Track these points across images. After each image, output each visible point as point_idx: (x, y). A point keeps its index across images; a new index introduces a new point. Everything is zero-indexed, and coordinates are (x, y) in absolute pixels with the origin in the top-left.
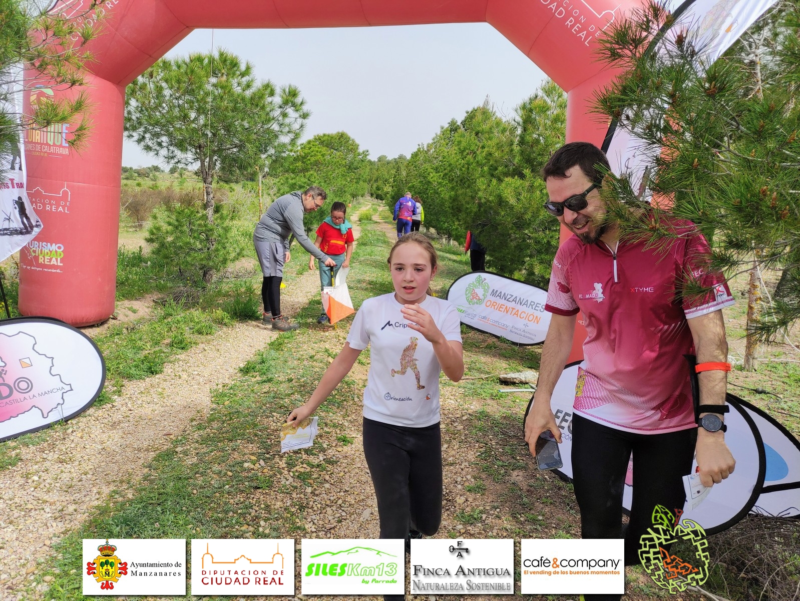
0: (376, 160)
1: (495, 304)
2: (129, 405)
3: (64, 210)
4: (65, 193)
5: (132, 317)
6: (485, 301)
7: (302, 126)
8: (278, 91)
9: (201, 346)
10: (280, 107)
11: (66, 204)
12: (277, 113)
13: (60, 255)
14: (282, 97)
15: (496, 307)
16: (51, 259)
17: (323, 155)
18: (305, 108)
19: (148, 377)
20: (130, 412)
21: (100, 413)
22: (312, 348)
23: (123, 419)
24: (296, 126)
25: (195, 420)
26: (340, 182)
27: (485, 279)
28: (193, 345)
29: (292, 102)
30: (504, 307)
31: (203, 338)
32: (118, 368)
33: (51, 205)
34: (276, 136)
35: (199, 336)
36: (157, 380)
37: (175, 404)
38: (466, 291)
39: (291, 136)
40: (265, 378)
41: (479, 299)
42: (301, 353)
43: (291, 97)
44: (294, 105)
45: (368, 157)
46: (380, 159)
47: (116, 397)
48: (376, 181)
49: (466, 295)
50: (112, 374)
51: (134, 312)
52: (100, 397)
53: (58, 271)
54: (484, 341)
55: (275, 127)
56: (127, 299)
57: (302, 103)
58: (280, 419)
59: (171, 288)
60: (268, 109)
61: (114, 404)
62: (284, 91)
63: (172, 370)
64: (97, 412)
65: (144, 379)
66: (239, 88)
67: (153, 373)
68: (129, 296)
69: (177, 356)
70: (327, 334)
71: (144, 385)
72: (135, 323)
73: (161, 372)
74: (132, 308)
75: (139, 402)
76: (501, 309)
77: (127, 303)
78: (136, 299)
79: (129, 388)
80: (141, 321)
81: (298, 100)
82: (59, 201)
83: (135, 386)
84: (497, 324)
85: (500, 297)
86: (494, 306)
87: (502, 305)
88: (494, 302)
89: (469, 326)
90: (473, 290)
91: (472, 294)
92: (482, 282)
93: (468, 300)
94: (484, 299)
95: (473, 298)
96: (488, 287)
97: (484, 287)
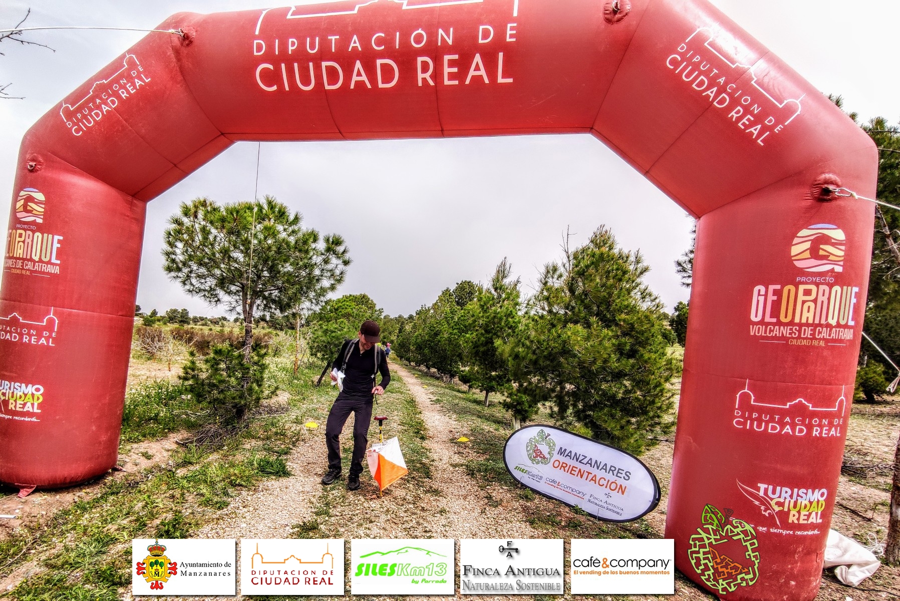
1: (564, 465)
6: (552, 460)
8: (321, 239)
15: (566, 469)
18: (347, 256)
27: (549, 435)
30: (577, 470)
38: (527, 447)
41: (544, 458)
44: (336, 253)
49: (528, 451)
57: (344, 252)
62: (328, 240)
74: (147, 452)
76: (573, 472)
81: (341, 249)
84: (570, 491)
85: (570, 457)
86: (564, 467)
87: (573, 467)
88: (563, 463)
89: (535, 491)
90: (536, 446)
91: (534, 451)
92: (546, 438)
93: (530, 458)
94: (550, 459)
95: (537, 456)
96: (554, 445)
97: (548, 444)
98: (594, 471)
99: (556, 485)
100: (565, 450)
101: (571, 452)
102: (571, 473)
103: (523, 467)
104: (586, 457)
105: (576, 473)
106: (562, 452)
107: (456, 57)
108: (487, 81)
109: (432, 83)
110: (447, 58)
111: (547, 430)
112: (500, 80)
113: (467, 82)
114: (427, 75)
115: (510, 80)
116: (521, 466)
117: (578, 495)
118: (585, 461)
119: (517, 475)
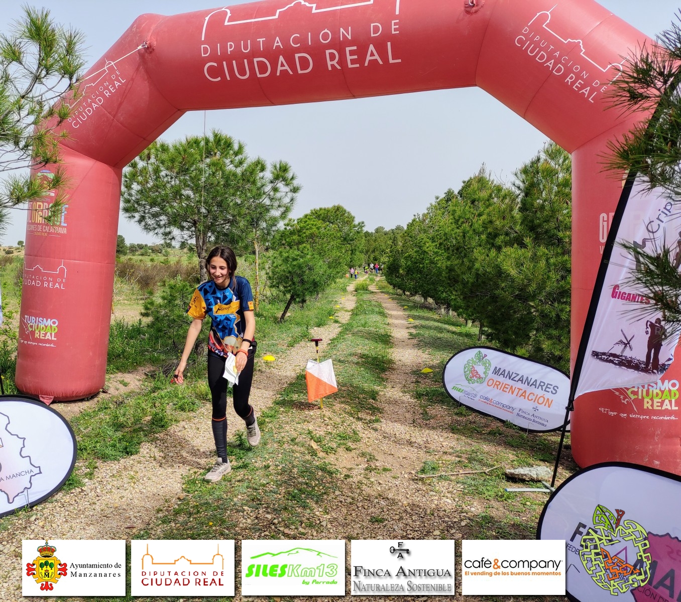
0: (374, 232)
1: (498, 383)
2: (98, 490)
3: (60, 286)
4: (62, 270)
5: (123, 390)
6: (487, 380)
7: (292, 200)
8: (269, 167)
9: (182, 423)
10: (272, 182)
11: (62, 280)
12: (268, 188)
13: (55, 329)
14: (273, 173)
15: (499, 387)
16: (46, 334)
17: (318, 228)
18: (296, 183)
19: (123, 458)
20: (98, 498)
21: (67, 498)
22: (295, 429)
23: (89, 506)
24: (286, 200)
25: (161, 510)
26: (335, 253)
27: (486, 356)
28: (173, 423)
29: (282, 177)
30: (509, 387)
31: (184, 415)
32: (95, 447)
33: (49, 282)
34: (268, 210)
35: (182, 413)
36: (131, 462)
37: (144, 491)
38: (465, 368)
39: (282, 209)
40: (240, 464)
41: (480, 378)
42: (283, 434)
43: (282, 173)
44: (284, 179)
45: (363, 228)
46: (377, 231)
47: (87, 480)
48: (374, 251)
49: (465, 372)
50: (89, 454)
51: (125, 385)
52: (70, 480)
53: (52, 345)
54: (487, 426)
55: (267, 202)
56: (121, 371)
57: (293, 178)
58: (251, 514)
59: (163, 360)
60: (259, 184)
61: (83, 488)
62: (275, 166)
63: (148, 451)
64: (64, 497)
65: (119, 460)
66: (232, 166)
67: (128, 454)
68: (122, 369)
69: (156, 435)
70: (312, 413)
71: (117, 467)
72: (125, 396)
73: (137, 452)
74: (123, 381)
75: (109, 487)
76: (505, 389)
77: (120, 376)
78: (129, 372)
79: (102, 471)
80: (130, 395)
81: (289, 175)
82: (55, 277)
83: (108, 468)
84: (501, 407)
85: (504, 375)
86: (497, 385)
87: (506, 384)
88: (497, 381)
89: (469, 408)
90: (473, 367)
91: (471, 372)
92: (483, 359)
93: (467, 378)
94: (485, 378)
95: (472, 375)
96: (490, 365)
97: (484, 364)
98: (524, 387)
99: (489, 402)
100: (500, 369)
101: (504, 371)
102: (503, 390)
103: (460, 387)
104: (518, 375)
105: (508, 390)
106: (497, 371)
107: (355, 48)
108: (381, 63)
109: (339, 68)
110: (348, 49)
111: (484, 351)
112: (391, 61)
113: (366, 64)
114: (335, 62)
115: (399, 61)
116: (457, 386)
117: (508, 410)
118: (516, 379)
119: (455, 394)
